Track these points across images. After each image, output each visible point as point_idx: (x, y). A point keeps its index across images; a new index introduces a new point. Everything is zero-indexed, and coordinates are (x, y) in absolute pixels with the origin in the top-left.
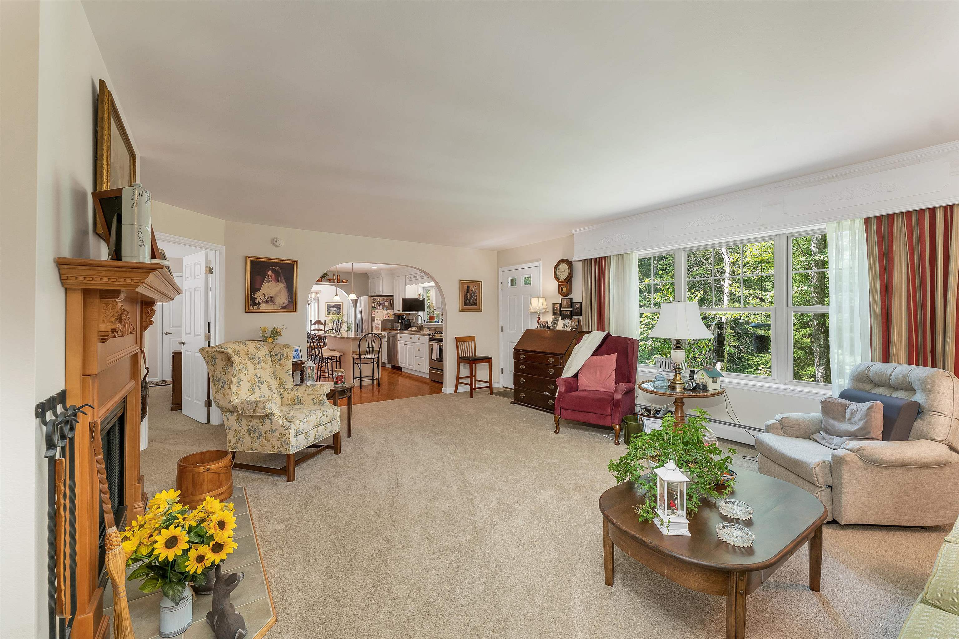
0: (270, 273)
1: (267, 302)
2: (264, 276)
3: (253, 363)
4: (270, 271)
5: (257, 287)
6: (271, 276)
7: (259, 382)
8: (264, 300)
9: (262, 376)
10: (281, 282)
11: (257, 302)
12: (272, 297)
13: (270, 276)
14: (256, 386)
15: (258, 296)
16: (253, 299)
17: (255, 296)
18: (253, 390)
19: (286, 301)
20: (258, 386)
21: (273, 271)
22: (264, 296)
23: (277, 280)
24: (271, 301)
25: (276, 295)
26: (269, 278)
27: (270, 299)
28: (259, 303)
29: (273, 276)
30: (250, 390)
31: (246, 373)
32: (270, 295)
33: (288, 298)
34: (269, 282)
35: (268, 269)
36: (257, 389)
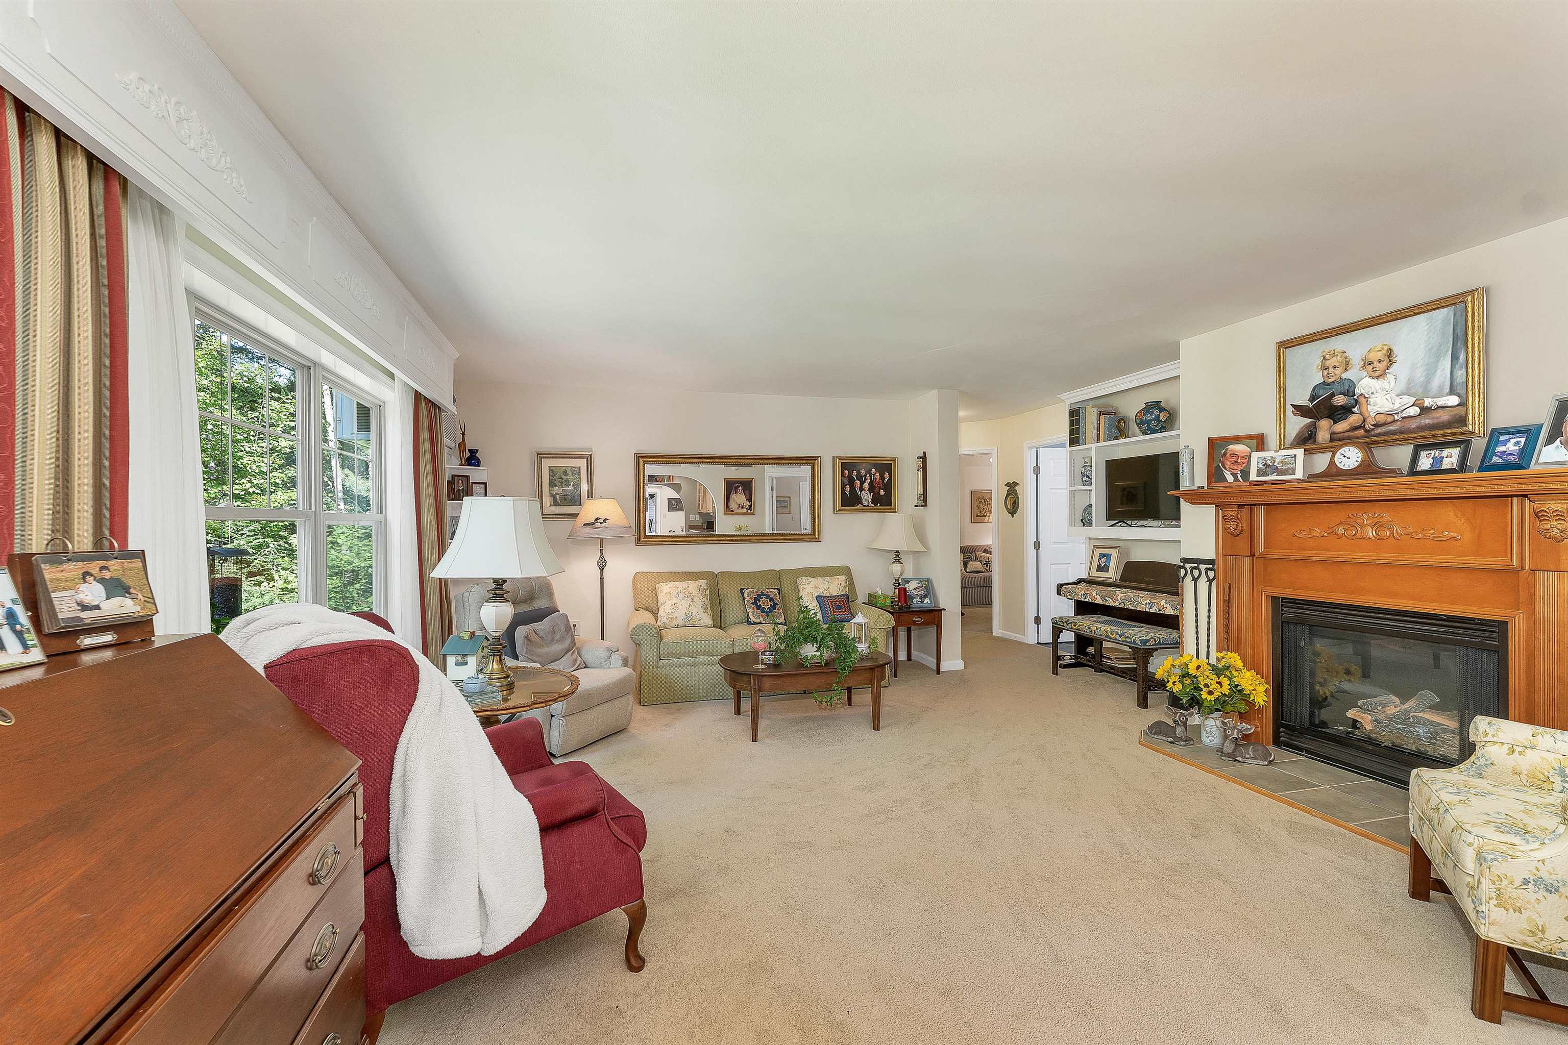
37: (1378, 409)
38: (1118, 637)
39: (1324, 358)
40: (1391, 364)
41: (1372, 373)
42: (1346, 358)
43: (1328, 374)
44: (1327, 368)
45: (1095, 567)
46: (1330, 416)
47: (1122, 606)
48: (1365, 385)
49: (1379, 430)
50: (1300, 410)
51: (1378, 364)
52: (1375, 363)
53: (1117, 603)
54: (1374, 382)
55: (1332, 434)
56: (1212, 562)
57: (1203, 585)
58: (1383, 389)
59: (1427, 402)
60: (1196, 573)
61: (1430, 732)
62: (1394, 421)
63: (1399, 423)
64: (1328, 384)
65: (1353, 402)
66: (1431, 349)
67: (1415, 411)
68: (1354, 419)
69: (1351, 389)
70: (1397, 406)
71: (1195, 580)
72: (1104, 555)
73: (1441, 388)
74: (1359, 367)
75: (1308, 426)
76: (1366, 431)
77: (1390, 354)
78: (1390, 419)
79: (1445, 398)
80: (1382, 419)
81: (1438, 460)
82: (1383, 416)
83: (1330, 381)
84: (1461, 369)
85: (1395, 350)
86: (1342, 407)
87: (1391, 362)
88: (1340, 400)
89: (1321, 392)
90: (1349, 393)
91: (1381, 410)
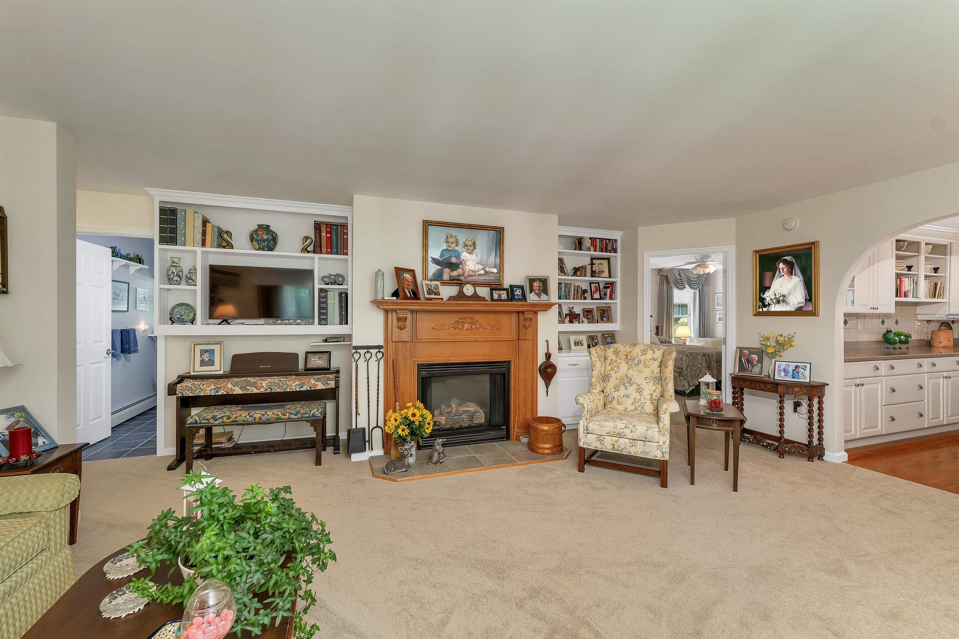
0: (781, 265)
1: (778, 302)
2: (774, 270)
3: (628, 364)
4: (781, 264)
5: (767, 285)
6: (783, 270)
7: (628, 382)
8: (774, 301)
9: (633, 378)
10: (795, 275)
11: (767, 303)
12: (784, 296)
13: (781, 270)
14: (622, 385)
15: (768, 296)
16: (762, 300)
17: (765, 296)
18: (618, 387)
19: (803, 300)
20: (625, 386)
21: (786, 262)
22: (775, 295)
23: (791, 273)
24: (784, 301)
25: (790, 293)
26: (780, 272)
27: (781, 299)
28: (769, 304)
29: (785, 270)
30: (615, 387)
31: (617, 371)
32: (782, 294)
33: (806, 296)
34: (781, 277)
35: (779, 262)
36: (622, 388)
37: (470, 268)
38: (292, 416)
39: (447, 236)
40: (475, 249)
41: (467, 251)
42: (457, 240)
43: (449, 245)
44: (448, 242)
45: (198, 363)
46: (449, 268)
47: (269, 391)
48: (465, 255)
49: (470, 278)
50: (436, 261)
51: (470, 247)
52: (469, 246)
53: (262, 390)
54: (468, 255)
55: (450, 276)
56: (379, 347)
57: (373, 364)
58: (472, 259)
59: (487, 269)
60: (368, 356)
61: (467, 415)
62: (476, 275)
63: (477, 276)
64: (449, 251)
65: (459, 262)
66: (489, 247)
67: (482, 272)
68: (459, 271)
69: (459, 256)
70: (477, 268)
71: (367, 361)
72: (206, 351)
73: (492, 265)
74: (462, 246)
75: (439, 270)
76: (465, 277)
77: (474, 244)
78: (474, 274)
79: (493, 269)
80: (471, 273)
81: (500, 295)
82: (471, 272)
83: (449, 249)
84: (498, 258)
85: (476, 242)
86: (455, 264)
87: (475, 248)
88: (454, 260)
89: (445, 254)
90: (458, 256)
91: (471, 269)
